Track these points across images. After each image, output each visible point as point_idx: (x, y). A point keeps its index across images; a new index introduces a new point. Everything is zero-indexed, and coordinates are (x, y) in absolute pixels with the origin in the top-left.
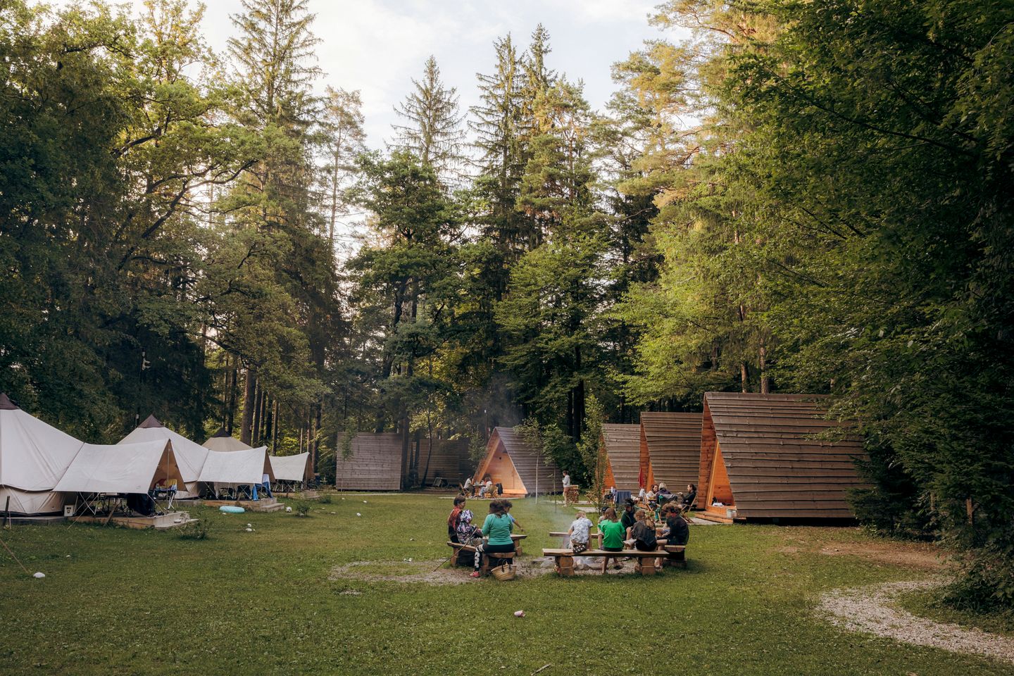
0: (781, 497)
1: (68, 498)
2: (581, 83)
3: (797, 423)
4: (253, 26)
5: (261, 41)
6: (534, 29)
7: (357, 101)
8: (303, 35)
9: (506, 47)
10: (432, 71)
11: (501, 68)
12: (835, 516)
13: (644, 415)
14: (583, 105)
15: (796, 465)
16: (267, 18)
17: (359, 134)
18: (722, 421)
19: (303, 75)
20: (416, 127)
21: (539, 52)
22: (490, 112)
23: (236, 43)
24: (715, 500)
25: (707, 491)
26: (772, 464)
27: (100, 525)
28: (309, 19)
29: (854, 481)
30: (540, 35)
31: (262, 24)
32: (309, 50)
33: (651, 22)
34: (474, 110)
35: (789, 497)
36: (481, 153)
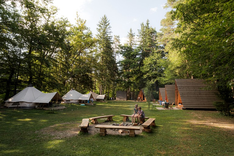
0: (195, 103)
1: (36, 104)
2: (155, 28)
3: (199, 85)
4: (100, 26)
5: (102, 28)
6: (147, 20)
7: (119, 37)
8: (108, 26)
9: (142, 24)
10: (131, 31)
11: (142, 28)
12: (210, 108)
13: (165, 85)
14: (155, 32)
15: (199, 95)
16: (103, 25)
17: (119, 42)
18: (179, 85)
19: (108, 33)
20: (129, 40)
21: (148, 24)
22: (140, 36)
23: (98, 29)
24: (179, 103)
25: (177, 101)
26: (192, 95)
27: (40, 109)
28: (109, 24)
29: (215, 99)
30: (148, 21)
31: (102, 26)
32: (110, 29)
33: (164, 8)
34: (137, 36)
35: (197, 103)
36: (139, 43)
